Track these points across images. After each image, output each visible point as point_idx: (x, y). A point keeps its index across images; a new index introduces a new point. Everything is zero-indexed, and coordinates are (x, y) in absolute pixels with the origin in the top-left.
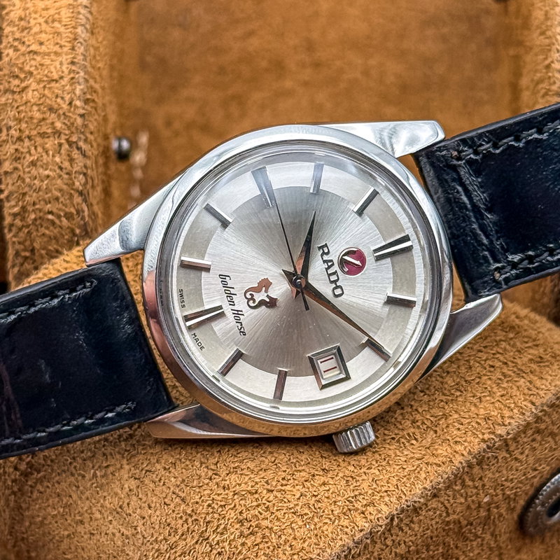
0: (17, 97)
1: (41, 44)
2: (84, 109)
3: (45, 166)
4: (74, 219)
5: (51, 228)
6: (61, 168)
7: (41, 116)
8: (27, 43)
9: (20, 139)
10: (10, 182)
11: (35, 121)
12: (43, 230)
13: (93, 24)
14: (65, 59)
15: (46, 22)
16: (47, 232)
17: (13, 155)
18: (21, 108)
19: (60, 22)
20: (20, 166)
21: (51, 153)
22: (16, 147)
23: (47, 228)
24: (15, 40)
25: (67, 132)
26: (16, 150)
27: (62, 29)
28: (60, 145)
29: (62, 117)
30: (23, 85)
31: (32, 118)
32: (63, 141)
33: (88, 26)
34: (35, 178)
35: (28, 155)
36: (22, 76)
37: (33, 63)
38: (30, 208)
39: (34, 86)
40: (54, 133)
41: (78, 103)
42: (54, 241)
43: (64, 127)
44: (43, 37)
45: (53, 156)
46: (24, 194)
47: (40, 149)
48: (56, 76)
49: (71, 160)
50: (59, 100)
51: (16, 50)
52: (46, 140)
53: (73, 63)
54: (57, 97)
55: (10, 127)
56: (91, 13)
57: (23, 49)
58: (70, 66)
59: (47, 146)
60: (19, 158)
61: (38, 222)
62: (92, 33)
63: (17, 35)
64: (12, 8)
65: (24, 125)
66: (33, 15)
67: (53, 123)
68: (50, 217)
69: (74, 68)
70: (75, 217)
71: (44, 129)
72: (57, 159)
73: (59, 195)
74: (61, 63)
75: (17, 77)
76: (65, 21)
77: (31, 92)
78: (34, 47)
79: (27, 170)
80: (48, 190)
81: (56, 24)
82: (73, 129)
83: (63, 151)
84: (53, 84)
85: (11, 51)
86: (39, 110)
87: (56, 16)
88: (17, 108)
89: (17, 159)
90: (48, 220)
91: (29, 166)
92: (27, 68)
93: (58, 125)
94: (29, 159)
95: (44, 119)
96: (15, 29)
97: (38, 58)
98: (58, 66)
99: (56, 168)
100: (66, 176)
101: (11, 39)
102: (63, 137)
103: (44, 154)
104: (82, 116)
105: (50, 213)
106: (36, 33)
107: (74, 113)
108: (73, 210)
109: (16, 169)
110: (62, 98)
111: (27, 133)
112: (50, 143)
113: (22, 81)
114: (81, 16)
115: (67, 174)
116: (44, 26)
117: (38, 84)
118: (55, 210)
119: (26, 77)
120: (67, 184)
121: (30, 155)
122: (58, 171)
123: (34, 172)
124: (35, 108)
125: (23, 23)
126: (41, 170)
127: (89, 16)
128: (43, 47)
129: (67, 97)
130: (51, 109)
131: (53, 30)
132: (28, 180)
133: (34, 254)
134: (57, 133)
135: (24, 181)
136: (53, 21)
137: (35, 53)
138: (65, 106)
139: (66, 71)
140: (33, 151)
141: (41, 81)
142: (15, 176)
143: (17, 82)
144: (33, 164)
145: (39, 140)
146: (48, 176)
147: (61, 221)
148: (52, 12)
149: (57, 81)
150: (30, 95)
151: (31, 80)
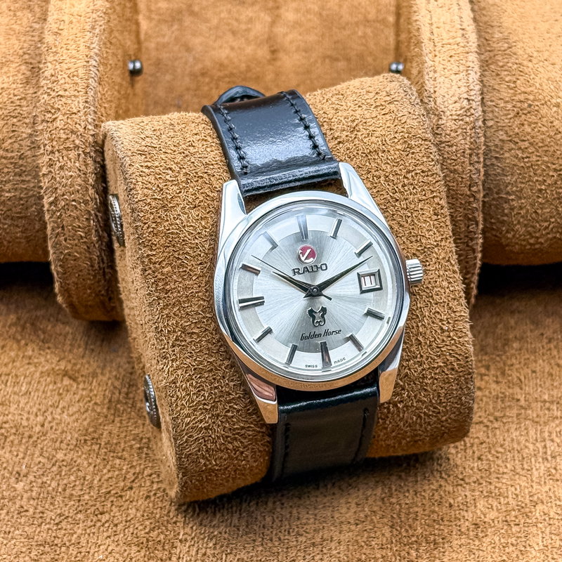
0: (49, 125)
1: (66, 90)
2: (94, 131)
3: (70, 169)
4: (89, 205)
5: (75, 211)
6: (80, 170)
7: (66, 137)
8: (56, 90)
9: (52, 152)
10: (47, 181)
11: (62, 140)
12: (69, 213)
13: (100, 78)
14: (81, 99)
15: (69, 77)
16: (72, 214)
17: (47, 163)
18: (53, 132)
19: (77, 76)
20: (52, 170)
21: (73, 160)
22: (50, 157)
23: (72, 211)
24: (48, 88)
25: (83, 146)
26: (50, 159)
27: (79, 81)
28: (79, 155)
29: (80, 137)
30: (54, 117)
31: (60, 138)
32: (80, 152)
33: (96, 79)
34: (63, 177)
35: (58, 162)
36: (53, 111)
37: (60, 102)
38: (60, 198)
39: (61, 117)
40: (75, 147)
41: (90, 127)
42: (76, 220)
43: (81, 143)
44: (67, 86)
45: (74, 162)
46: (56, 189)
47: (65, 158)
48: (75, 111)
49: (86, 165)
50: (77, 126)
51: (49, 95)
52: (69, 152)
53: (86, 102)
54: (76, 123)
55: (46, 145)
56: (98, 70)
57: (53, 94)
58: (84, 104)
59: (70, 156)
60: (52, 165)
61: (66, 207)
62: (99, 84)
63: (50, 86)
64: (46, 69)
65: (55, 143)
66: (60, 73)
67: (73, 141)
68: (74, 203)
69: (87, 105)
70: (90, 203)
71: (68, 145)
72: (77, 165)
73: (79, 188)
74: (79, 102)
75: (50, 112)
76: (81, 75)
77: (59, 121)
78: (60, 93)
79: (58, 172)
80: (72, 185)
81: (75, 78)
82: (87, 145)
83: (81, 159)
84: (73, 116)
85: (45, 96)
86: (64, 133)
87: (75, 73)
88: (50, 132)
89: (51, 165)
90: (72, 205)
91: (58, 170)
92: (56, 106)
93: (77, 142)
94: (58, 165)
95: (68, 138)
96: (49, 81)
97: (63, 100)
98: (77, 104)
99: (77, 170)
100: (83, 176)
101: (45, 88)
102: (80, 149)
103: (68, 161)
104: (93, 135)
105: (74, 200)
106: (62, 84)
107: (87, 134)
108: (88, 198)
109: (50, 172)
110: (80, 124)
111: (57, 148)
112: (72, 154)
113: (53, 114)
114: (91, 72)
115: (84, 174)
116: (67, 79)
117: (64, 115)
118: (77, 199)
119: (55, 112)
120: (83, 181)
121: (59, 162)
122: (78, 172)
123: (62, 173)
124: (62, 131)
125: (53, 78)
126: (67, 172)
127: (97, 72)
128: (67, 93)
129: (83, 124)
130: (72, 132)
131: (73, 82)
132: (58, 179)
133: (64, 230)
134: (77, 147)
135: (55, 180)
136: (73, 76)
137: (62, 96)
138: (82, 130)
139: (82, 107)
140: (61, 160)
141: (65, 114)
142: (50, 176)
143: (50, 115)
144: (61, 168)
145: (65, 152)
146: (71, 176)
147: (81, 206)
148: (72, 70)
149: (75, 114)
150: (58, 124)
151: (59, 113)
